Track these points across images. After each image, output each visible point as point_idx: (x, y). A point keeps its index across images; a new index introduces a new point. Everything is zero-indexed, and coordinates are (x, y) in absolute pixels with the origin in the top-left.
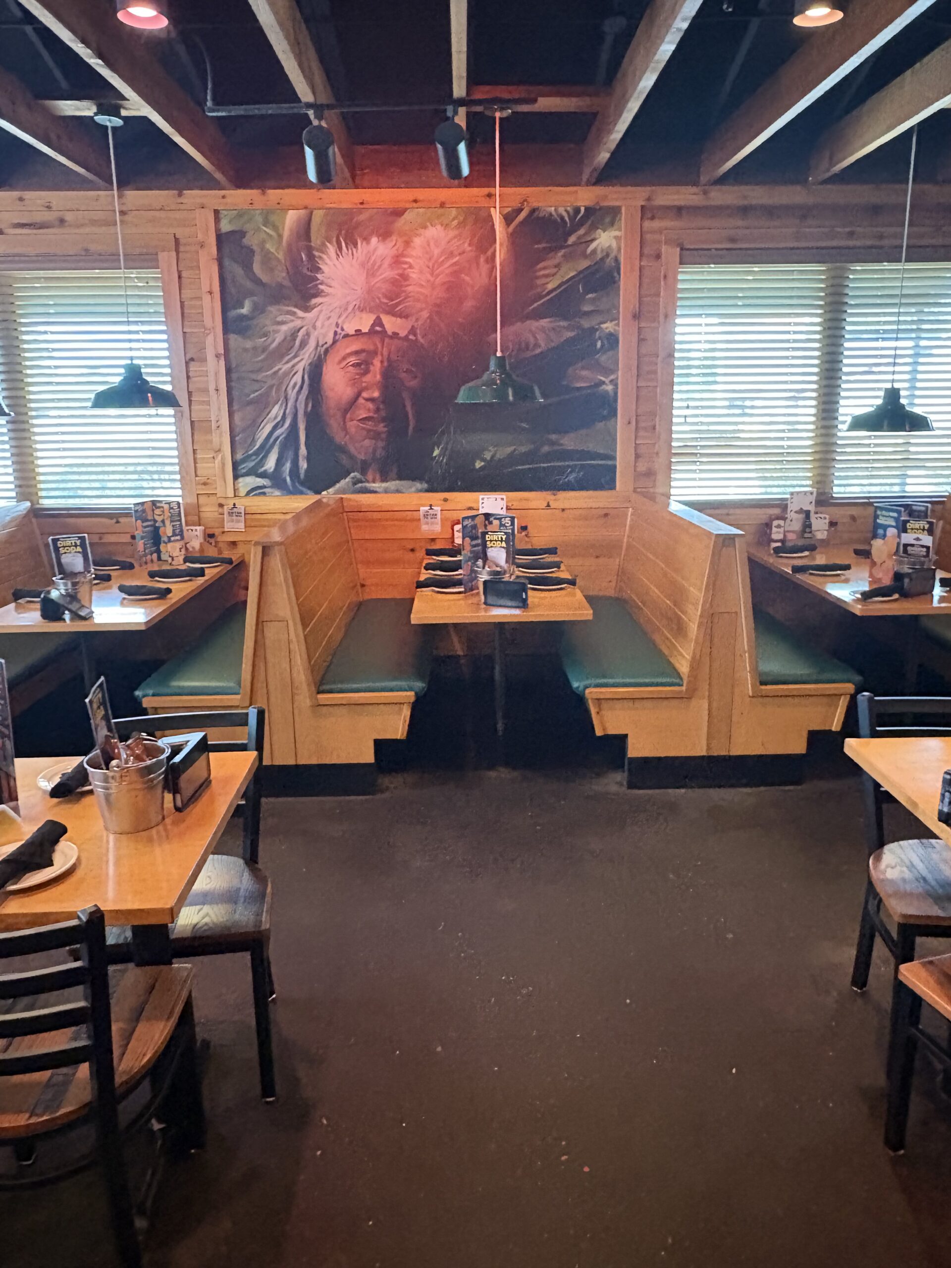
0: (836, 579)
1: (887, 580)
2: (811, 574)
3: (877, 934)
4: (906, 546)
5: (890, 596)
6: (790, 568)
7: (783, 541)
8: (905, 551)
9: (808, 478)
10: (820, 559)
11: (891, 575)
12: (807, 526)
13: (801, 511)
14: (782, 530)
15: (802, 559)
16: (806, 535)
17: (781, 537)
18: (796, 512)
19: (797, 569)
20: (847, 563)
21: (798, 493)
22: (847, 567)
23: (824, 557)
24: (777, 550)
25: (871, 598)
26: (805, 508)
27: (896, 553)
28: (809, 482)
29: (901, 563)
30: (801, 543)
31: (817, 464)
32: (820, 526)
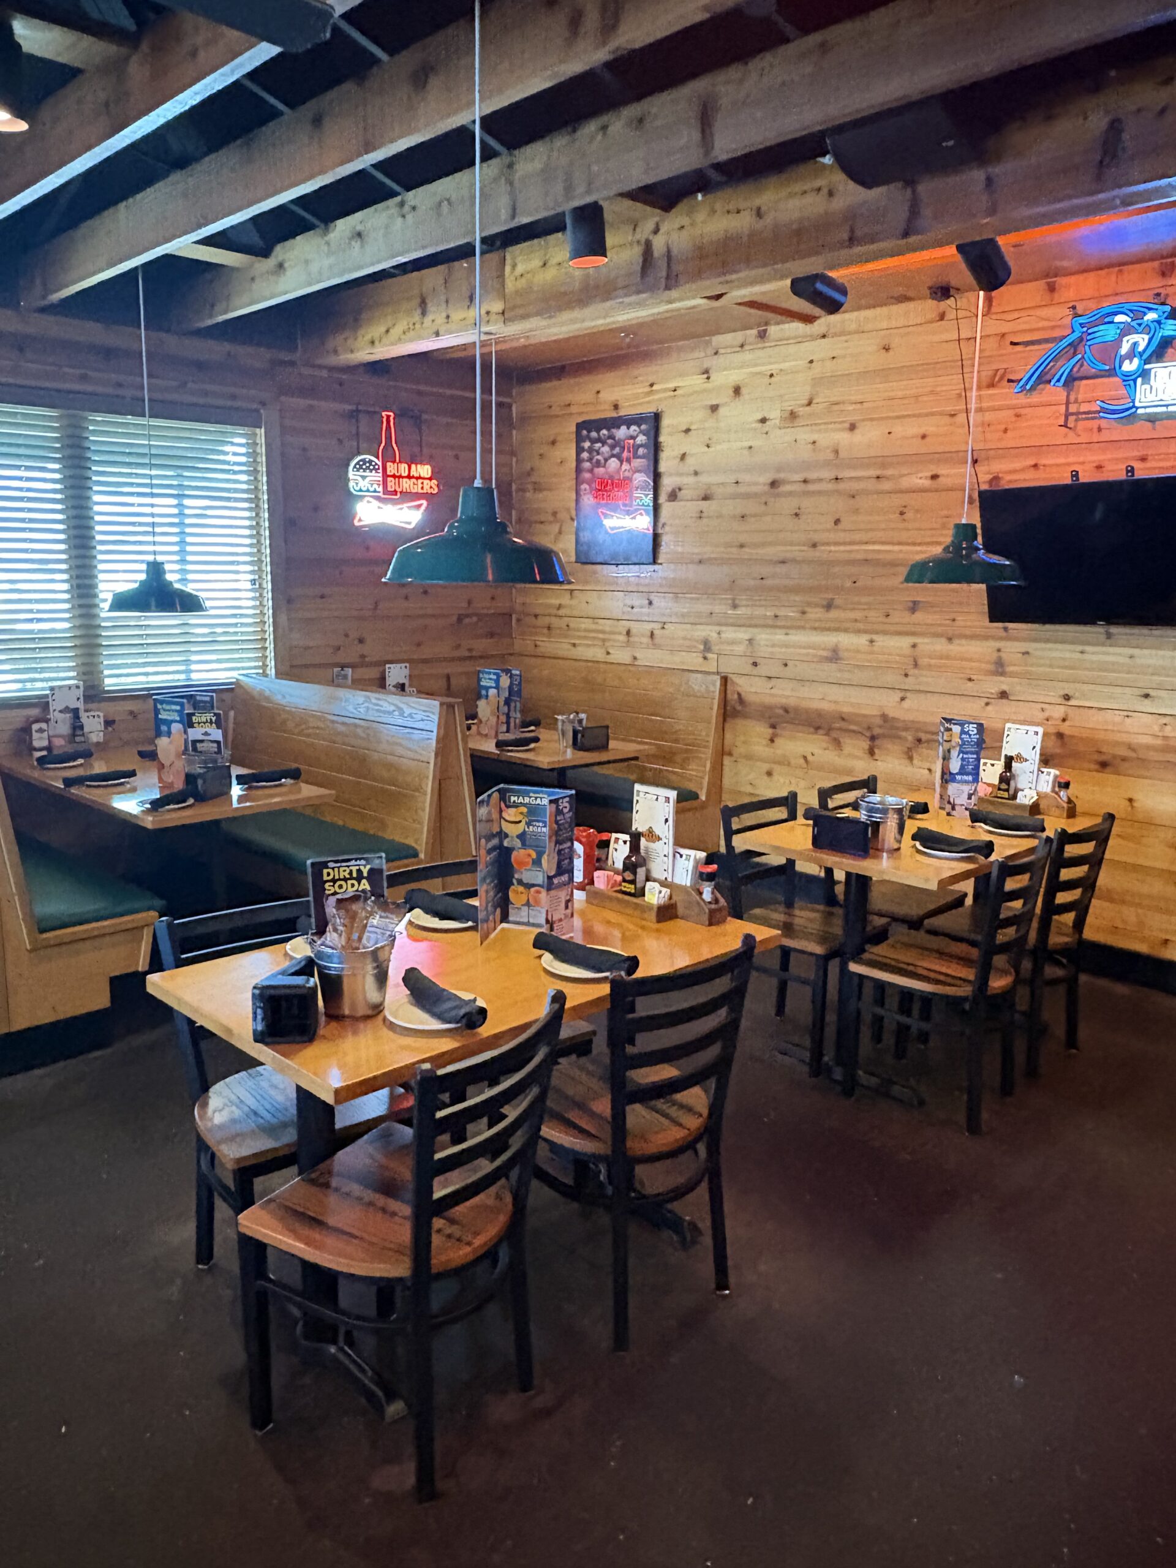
0: (120, 789)
1: (179, 785)
2: (88, 786)
3: (216, 1194)
4: (194, 742)
5: (184, 801)
6: (61, 781)
7: (49, 749)
8: (195, 749)
9: (70, 669)
10: (99, 767)
11: (183, 777)
12: (77, 727)
13: (66, 710)
14: (45, 735)
15: (76, 769)
16: (78, 739)
17: (45, 743)
18: (61, 711)
19: (69, 782)
20: (130, 768)
21: (60, 687)
22: (132, 774)
23: (103, 763)
24: (41, 760)
25: (163, 806)
26: (72, 706)
27: (185, 751)
28: (73, 674)
29: (190, 762)
30: (70, 749)
31: (79, 651)
32: (94, 727)
